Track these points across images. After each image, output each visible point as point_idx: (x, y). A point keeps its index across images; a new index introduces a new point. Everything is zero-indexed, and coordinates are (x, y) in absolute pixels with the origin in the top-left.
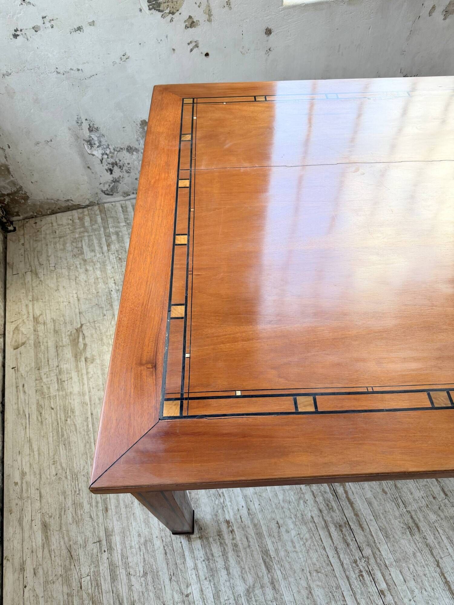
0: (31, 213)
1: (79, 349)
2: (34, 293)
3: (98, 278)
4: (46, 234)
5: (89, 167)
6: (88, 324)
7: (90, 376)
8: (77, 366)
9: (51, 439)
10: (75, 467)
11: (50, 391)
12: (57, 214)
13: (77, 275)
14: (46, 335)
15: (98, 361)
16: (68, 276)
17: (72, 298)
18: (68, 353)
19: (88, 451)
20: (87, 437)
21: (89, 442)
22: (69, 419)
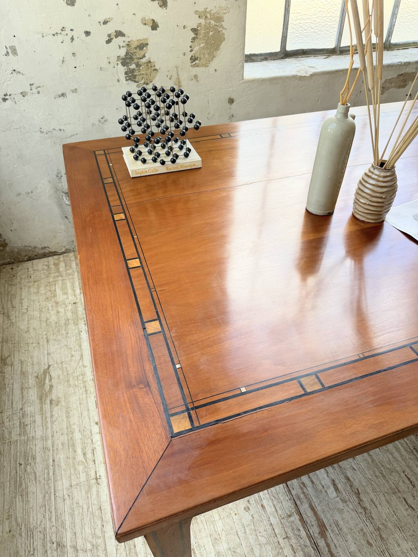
0: (9, 260)
1: (45, 390)
2: (4, 335)
3: (68, 320)
4: (21, 279)
5: (66, 217)
6: (56, 365)
7: (54, 419)
8: (41, 409)
9: (7, 490)
10: (32, 522)
11: (11, 436)
12: (34, 261)
13: (48, 317)
14: (12, 377)
15: (63, 403)
16: (40, 317)
17: (41, 339)
18: (33, 394)
19: (46, 503)
20: (46, 487)
21: (49, 492)
22: (28, 467)
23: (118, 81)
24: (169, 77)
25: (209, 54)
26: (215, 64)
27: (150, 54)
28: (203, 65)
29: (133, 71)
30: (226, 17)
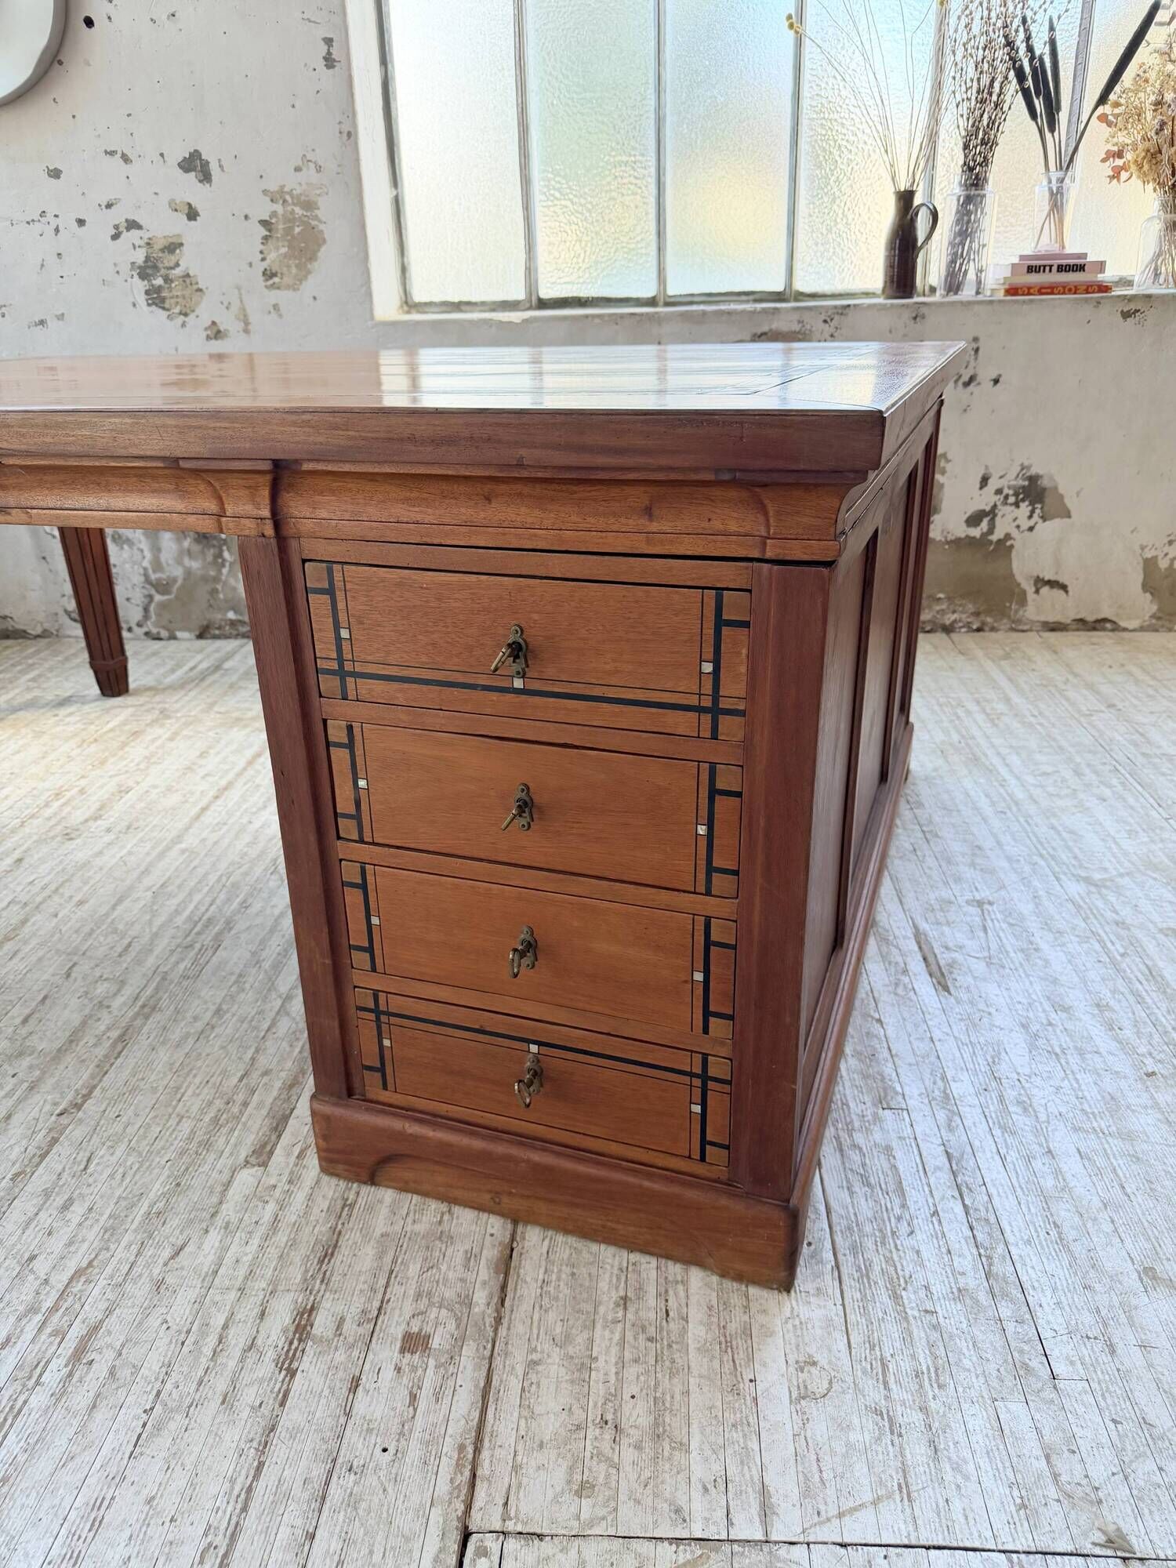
23: (134, 305)
24: (226, 304)
25: (297, 266)
26: (310, 286)
27: (188, 261)
28: (288, 287)
29: (159, 289)
30: (322, 202)
